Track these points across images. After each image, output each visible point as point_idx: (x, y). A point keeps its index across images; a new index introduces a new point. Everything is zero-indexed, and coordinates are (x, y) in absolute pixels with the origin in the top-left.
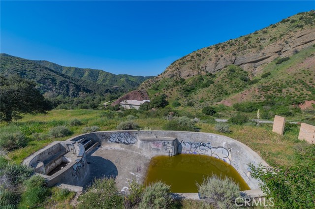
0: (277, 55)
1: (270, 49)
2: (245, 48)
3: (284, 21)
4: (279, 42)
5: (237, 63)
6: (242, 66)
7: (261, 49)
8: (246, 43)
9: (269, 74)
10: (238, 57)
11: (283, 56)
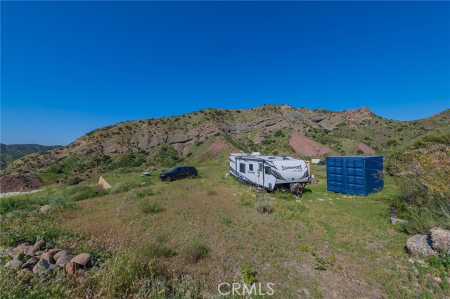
0: (196, 139)
1: (193, 133)
2: (175, 128)
3: (201, 112)
4: (198, 129)
5: (169, 142)
6: (173, 145)
7: (187, 132)
8: (176, 123)
9: (191, 154)
10: (170, 136)
11: (200, 140)
